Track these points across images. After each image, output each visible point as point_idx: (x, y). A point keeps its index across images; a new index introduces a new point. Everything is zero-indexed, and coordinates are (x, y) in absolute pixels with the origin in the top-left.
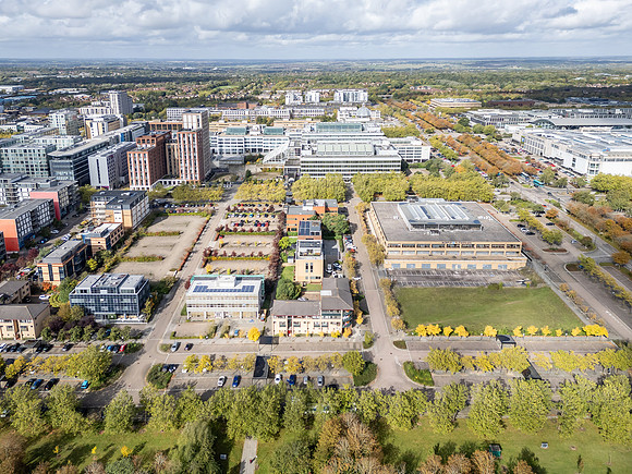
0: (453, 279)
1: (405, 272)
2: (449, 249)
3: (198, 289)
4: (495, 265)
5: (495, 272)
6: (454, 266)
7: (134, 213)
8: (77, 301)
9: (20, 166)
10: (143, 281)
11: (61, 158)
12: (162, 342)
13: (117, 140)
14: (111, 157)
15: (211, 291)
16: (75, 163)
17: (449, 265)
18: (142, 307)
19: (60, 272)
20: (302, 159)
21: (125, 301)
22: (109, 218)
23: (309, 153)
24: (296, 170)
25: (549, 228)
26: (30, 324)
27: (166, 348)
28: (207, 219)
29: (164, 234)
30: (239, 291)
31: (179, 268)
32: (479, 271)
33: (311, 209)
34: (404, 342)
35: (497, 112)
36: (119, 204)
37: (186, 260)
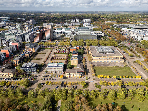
0: (107, 65)
1: (97, 63)
2: (107, 58)
3: (49, 66)
4: (117, 61)
5: (117, 63)
6: (108, 61)
7: (35, 48)
8: (22, 69)
9: (9, 37)
10: (37, 64)
11: (19, 35)
12: (41, 78)
13: (31, 31)
14: (30, 35)
15: (52, 67)
16: (22, 36)
17: (106, 61)
18: (37, 70)
19: (18, 62)
20: (74, 36)
21: (33, 69)
22: (29, 49)
23: (76, 34)
24: (73, 38)
25: (130, 53)
26: (12, 74)
27: (42, 79)
28: (52, 50)
29: (42, 53)
30: (58, 67)
31: (45, 61)
32: (113, 63)
33: (75, 48)
34: (95, 79)
35: (121, 25)
36: (31, 46)
37: (47, 59)
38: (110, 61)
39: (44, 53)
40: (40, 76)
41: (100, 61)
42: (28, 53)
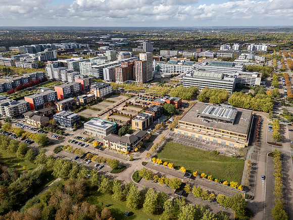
0: (200, 144)
1: (182, 136)
2: (208, 130)
3: (89, 123)
4: (228, 143)
11: (96, 68)
12: (71, 138)
14: (111, 69)
17: (204, 137)
19: (62, 108)
27: (69, 141)
28: (129, 98)
29: (109, 101)
30: (102, 127)
31: (101, 115)
32: (218, 144)
33: (164, 100)
34: (147, 163)
36: (96, 87)
37: (106, 112)
38: (212, 139)
39: (112, 102)
40: (73, 135)
41: (190, 134)
42: (83, 98)
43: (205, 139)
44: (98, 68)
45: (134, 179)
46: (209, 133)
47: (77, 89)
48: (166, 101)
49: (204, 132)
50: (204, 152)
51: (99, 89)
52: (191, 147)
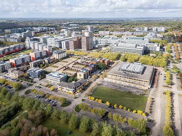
12: (37, 85)
15: (52, 76)
16: (59, 43)
19: (33, 66)
20: (112, 47)
21: (36, 74)
28: (77, 59)
30: (57, 77)
31: (58, 70)
32: (131, 87)
37: (61, 68)
39: (66, 62)
41: (114, 81)
42: (47, 59)
43: (123, 84)
44: (58, 41)
45: (76, 110)
46: (126, 80)
47: (44, 54)
48: (100, 61)
49: (123, 79)
50: (122, 92)
51: (58, 54)
52: (114, 89)
